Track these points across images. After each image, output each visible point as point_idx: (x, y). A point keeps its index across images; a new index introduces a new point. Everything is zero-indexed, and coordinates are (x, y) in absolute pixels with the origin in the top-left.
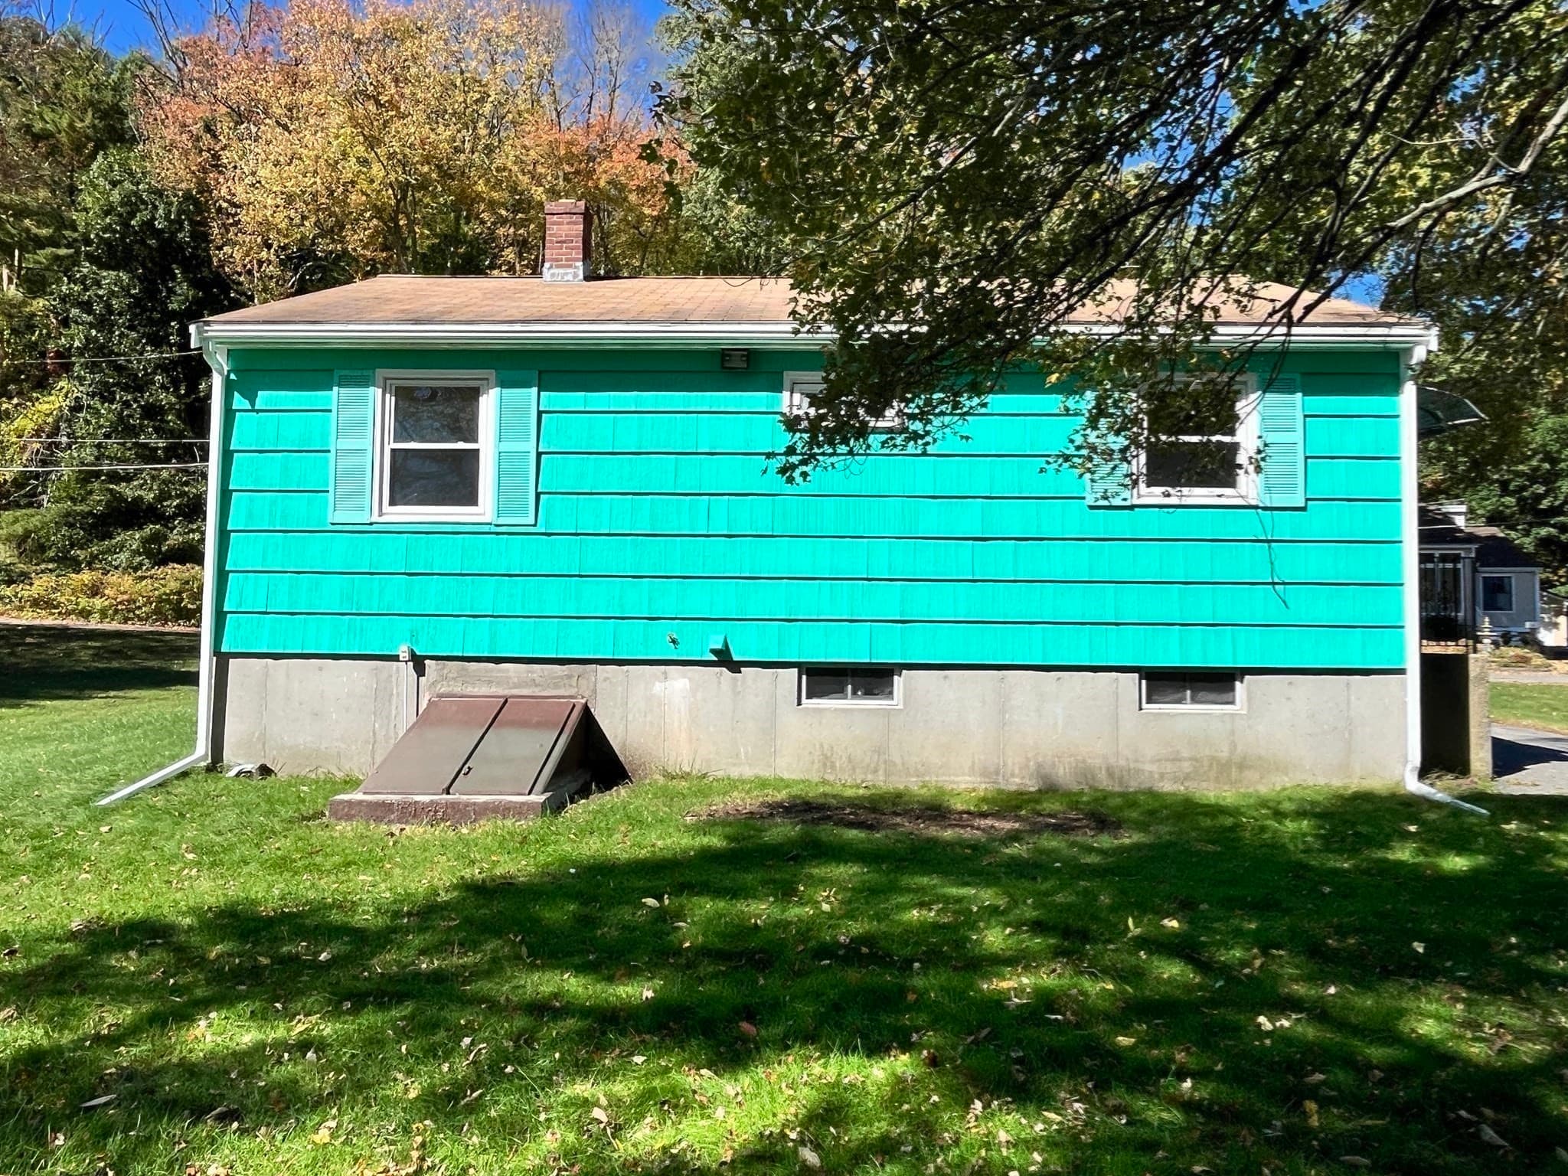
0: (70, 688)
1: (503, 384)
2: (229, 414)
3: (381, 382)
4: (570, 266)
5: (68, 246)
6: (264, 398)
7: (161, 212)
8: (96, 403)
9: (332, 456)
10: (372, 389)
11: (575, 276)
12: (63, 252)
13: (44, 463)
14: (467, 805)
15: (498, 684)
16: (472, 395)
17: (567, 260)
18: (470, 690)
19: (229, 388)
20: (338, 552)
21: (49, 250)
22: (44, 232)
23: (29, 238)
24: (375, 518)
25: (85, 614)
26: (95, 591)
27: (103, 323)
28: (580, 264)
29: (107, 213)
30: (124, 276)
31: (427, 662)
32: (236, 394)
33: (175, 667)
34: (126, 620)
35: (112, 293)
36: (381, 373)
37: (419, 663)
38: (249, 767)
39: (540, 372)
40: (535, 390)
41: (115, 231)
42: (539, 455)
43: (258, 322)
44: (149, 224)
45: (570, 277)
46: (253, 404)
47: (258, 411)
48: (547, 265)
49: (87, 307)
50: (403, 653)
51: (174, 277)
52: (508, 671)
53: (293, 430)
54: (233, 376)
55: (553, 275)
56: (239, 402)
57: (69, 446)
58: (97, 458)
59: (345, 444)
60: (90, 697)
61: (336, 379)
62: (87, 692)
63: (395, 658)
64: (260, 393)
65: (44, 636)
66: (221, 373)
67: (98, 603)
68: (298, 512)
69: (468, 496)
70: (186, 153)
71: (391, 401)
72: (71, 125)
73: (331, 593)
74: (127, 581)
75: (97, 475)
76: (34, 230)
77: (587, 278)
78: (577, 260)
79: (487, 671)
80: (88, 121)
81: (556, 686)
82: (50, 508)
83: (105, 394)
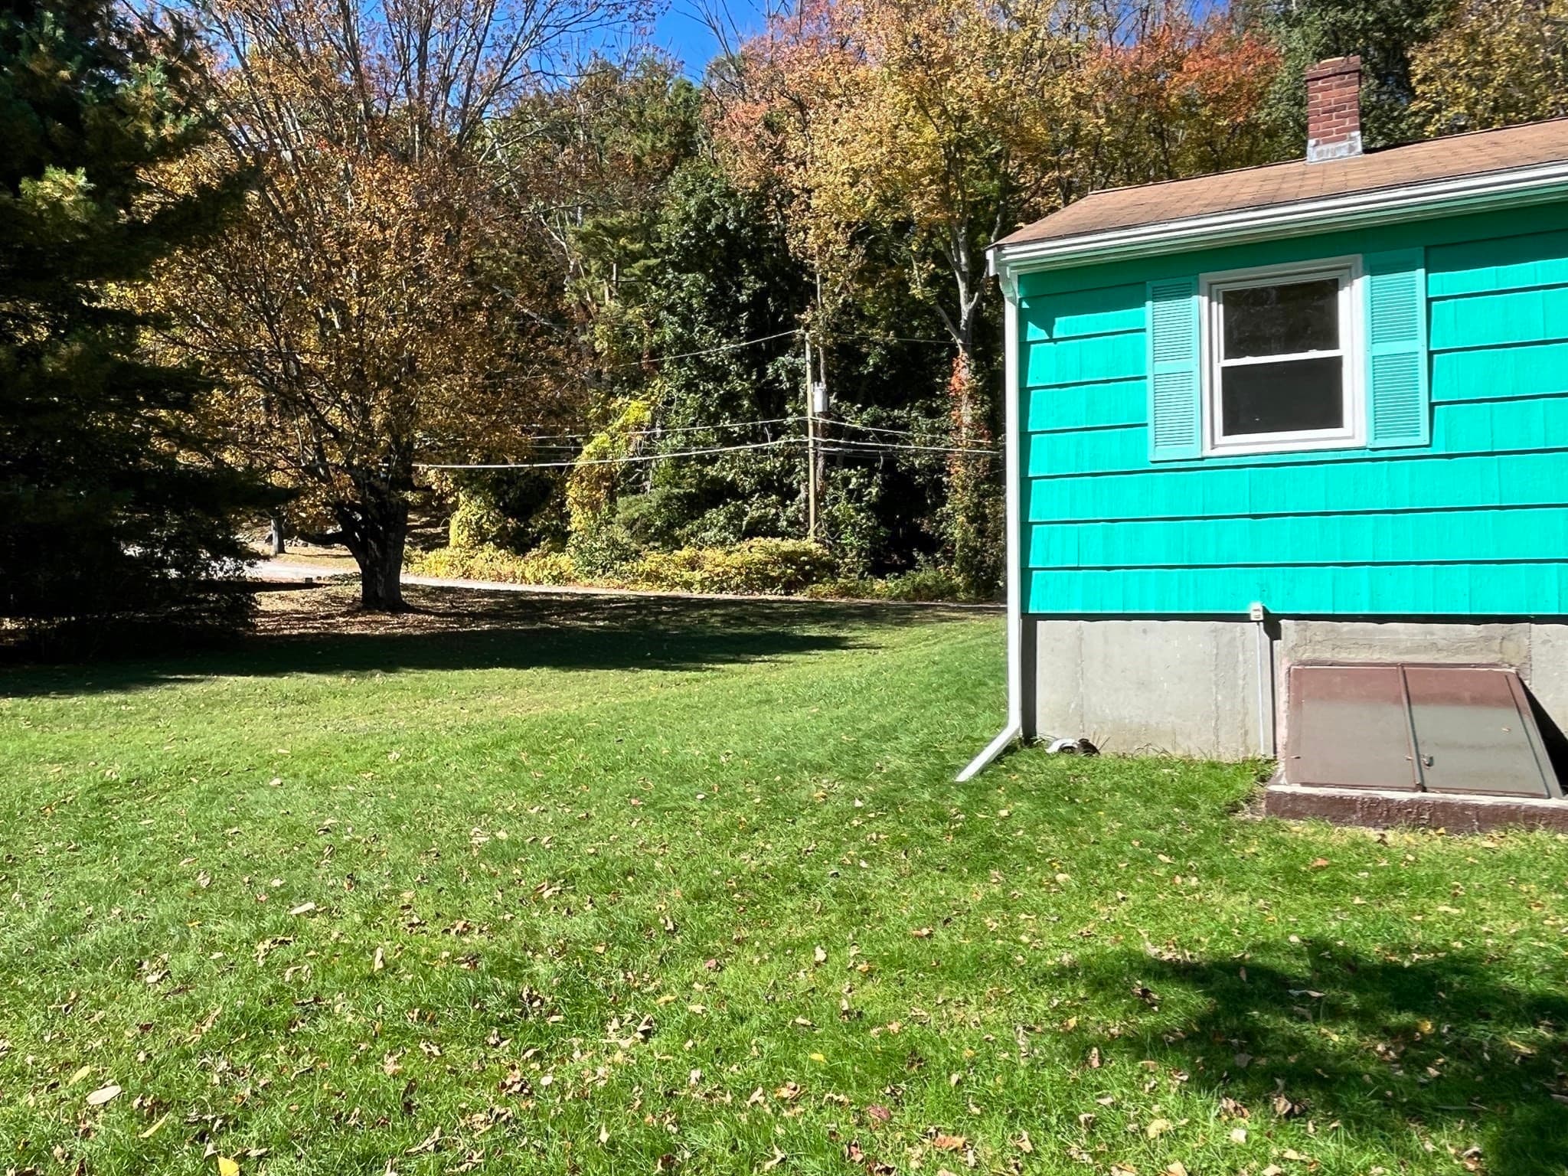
0: (729, 652)
1: (1374, 270)
2: (1024, 347)
3: (1204, 287)
4: (1343, 139)
5: (656, 256)
6: (1063, 325)
7: (731, 213)
8: (683, 394)
9: (1149, 382)
10: (1195, 298)
11: (1352, 148)
12: (653, 262)
13: (645, 453)
14: (1465, 807)
15: (1384, 648)
16: (1328, 290)
17: (1338, 131)
18: (1343, 656)
19: (1023, 318)
20: (1160, 497)
21: (642, 262)
22: (637, 246)
23: (626, 255)
24: (1207, 452)
25: (688, 585)
26: (693, 564)
27: (687, 322)
28: (1357, 133)
29: (684, 221)
30: (701, 278)
31: (1283, 622)
32: (1030, 325)
33: (798, 632)
34: (721, 590)
35: (691, 295)
36: (1206, 278)
37: (1272, 624)
38: (1070, 742)
39: (1427, 248)
40: (1421, 272)
41: (691, 238)
42: (1431, 354)
43: (1049, 239)
44: (721, 229)
45: (1344, 152)
46: (1050, 333)
47: (1055, 341)
48: (1312, 142)
49: (671, 309)
50: (1255, 610)
51: (741, 272)
52: (1397, 632)
53: (1096, 358)
54: (1025, 305)
55: (1320, 154)
56: (1034, 332)
57: (663, 436)
58: (686, 445)
59: (1162, 367)
60: (748, 662)
61: (1149, 291)
62: (744, 657)
63: (1244, 618)
64: (1057, 320)
65: (674, 606)
66: (1013, 301)
67: (698, 575)
68: (1110, 450)
69: (1331, 416)
70: (752, 152)
71: (1218, 310)
72: (653, 146)
73: (1155, 543)
74: (718, 554)
75: (687, 459)
76: (630, 247)
77: (1367, 150)
78: (1353, 129)
79: (1365, 631)
80: (665, 142)
81: (1468, 651)
82: (653, 495)
83: (690, 386)
